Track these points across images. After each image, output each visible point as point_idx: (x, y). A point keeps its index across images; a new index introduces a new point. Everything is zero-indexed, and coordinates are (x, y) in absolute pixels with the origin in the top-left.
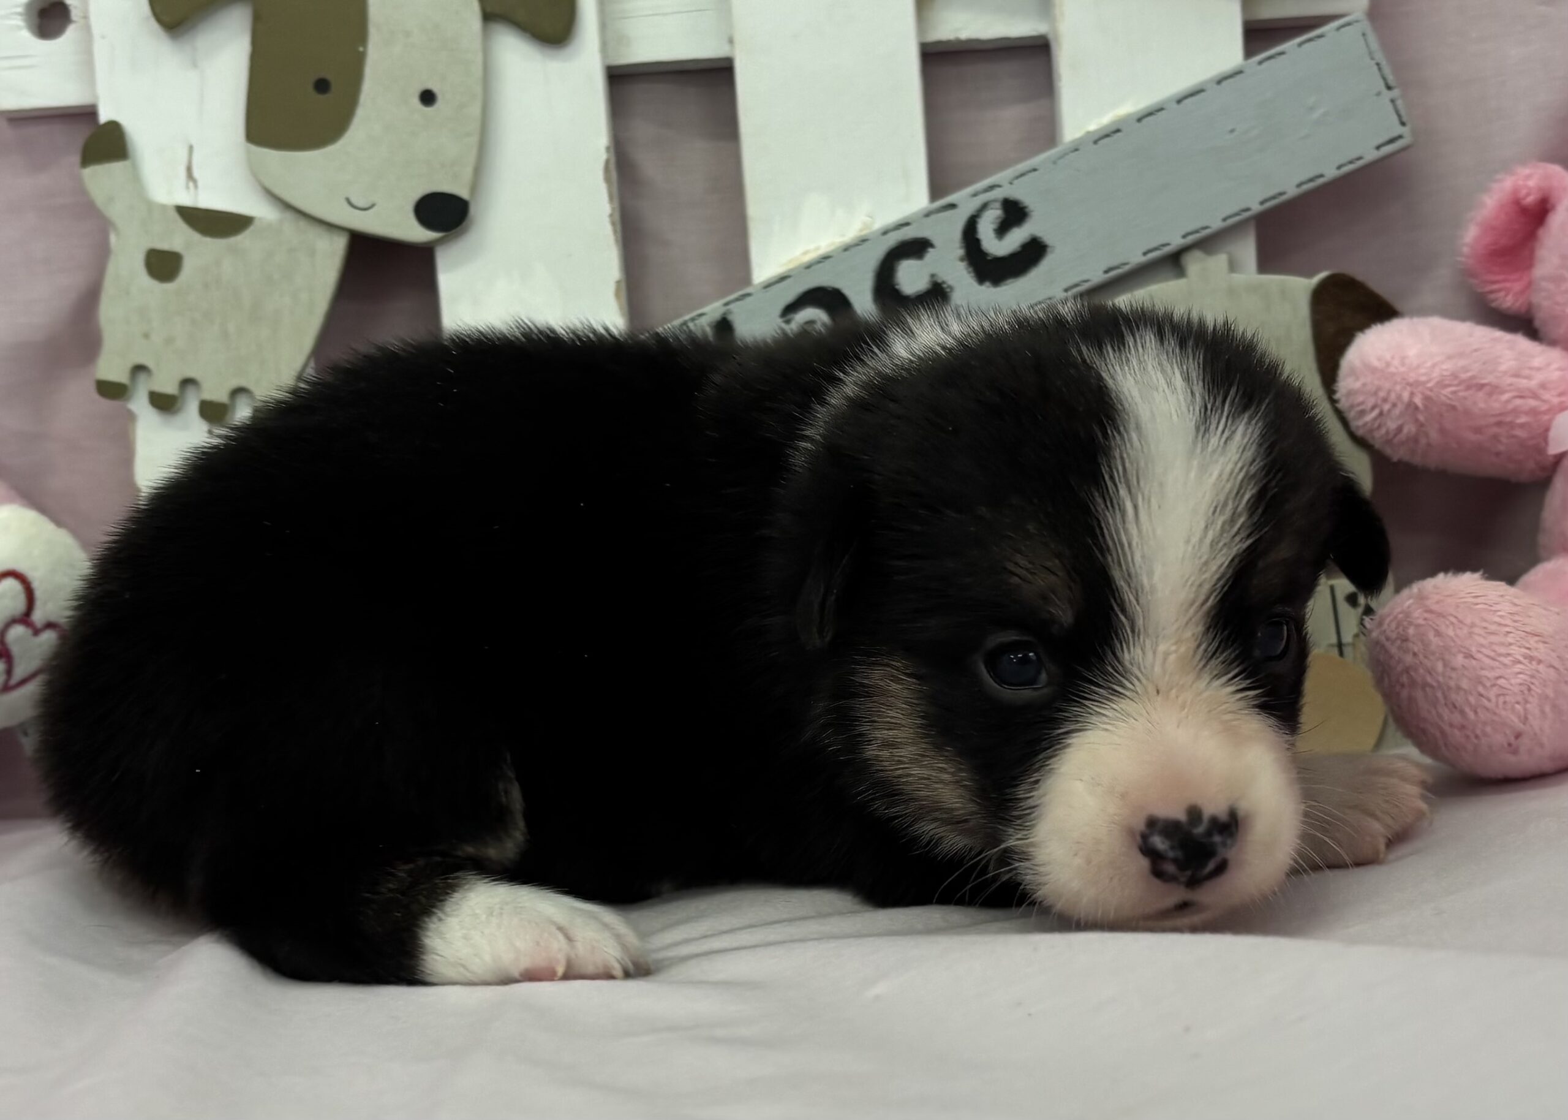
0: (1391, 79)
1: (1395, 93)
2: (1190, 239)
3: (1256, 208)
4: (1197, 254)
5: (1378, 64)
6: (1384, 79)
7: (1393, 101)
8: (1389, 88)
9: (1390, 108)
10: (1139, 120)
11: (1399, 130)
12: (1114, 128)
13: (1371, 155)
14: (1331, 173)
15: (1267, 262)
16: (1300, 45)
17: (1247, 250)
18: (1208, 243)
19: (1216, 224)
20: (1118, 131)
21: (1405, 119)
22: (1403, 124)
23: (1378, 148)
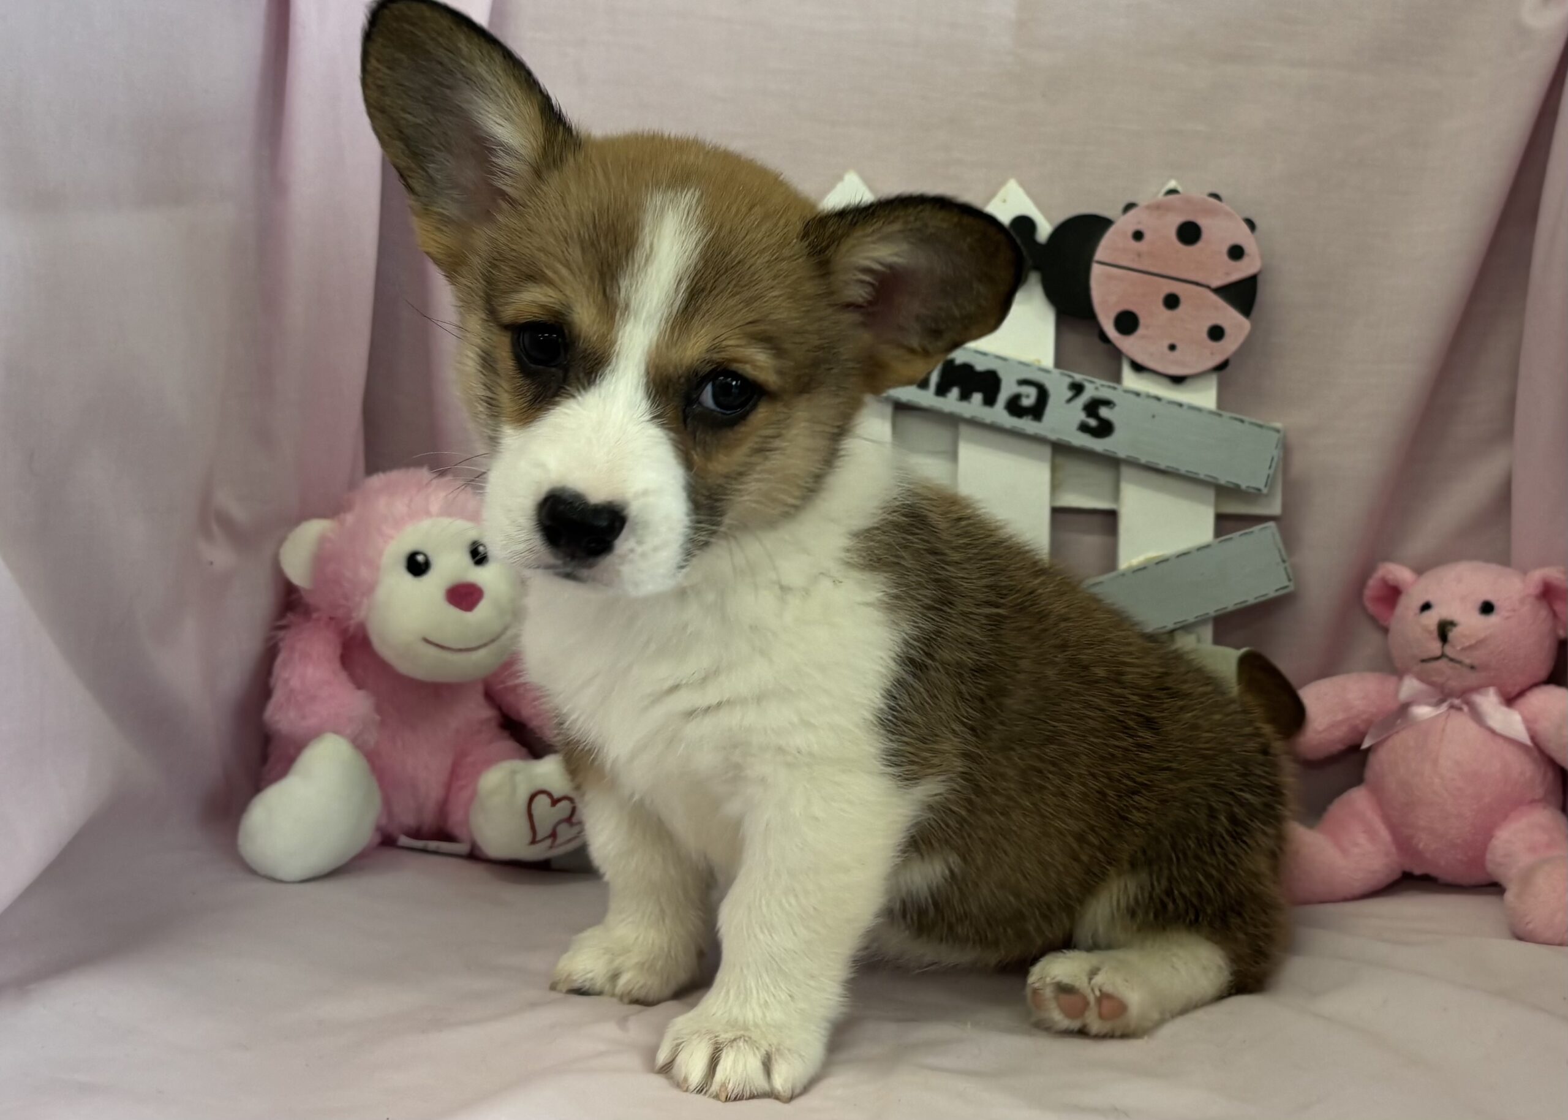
0: (1285, 557)
1: (1287, 564)
2: (1178, 626)
3: (1212, 613)
4: (1179, 632)
5: (1280, 551)
6: (1281, 555)
7: (1286, 569)
8: (1284, 561)
9: (1283, 573)
10: (1157, 563)
11: (1286, 583)
12: (1143, 566)
13: (1272, 594)
14: (1251, 600)
15: (1218, 640)
16: (1241, 535)
17: (1208, 632)
18: (1187, 628)
19: (1191, 619)
20: (1144, 568)
21: (1291, 577)
22: (1290, 580)
23: (1277, 590)
